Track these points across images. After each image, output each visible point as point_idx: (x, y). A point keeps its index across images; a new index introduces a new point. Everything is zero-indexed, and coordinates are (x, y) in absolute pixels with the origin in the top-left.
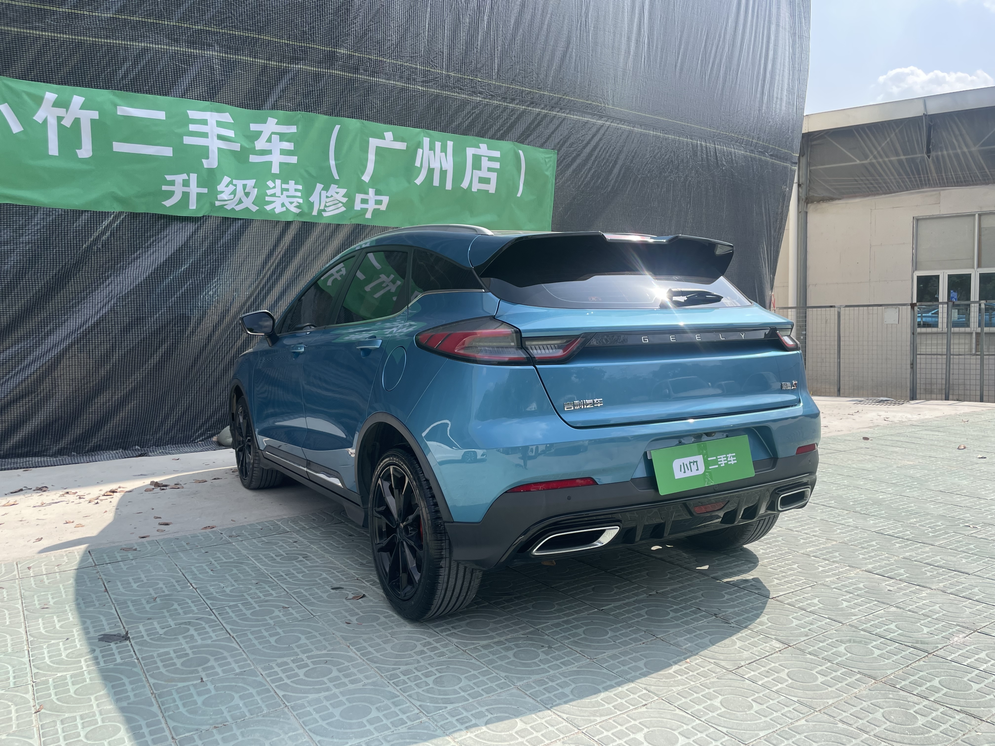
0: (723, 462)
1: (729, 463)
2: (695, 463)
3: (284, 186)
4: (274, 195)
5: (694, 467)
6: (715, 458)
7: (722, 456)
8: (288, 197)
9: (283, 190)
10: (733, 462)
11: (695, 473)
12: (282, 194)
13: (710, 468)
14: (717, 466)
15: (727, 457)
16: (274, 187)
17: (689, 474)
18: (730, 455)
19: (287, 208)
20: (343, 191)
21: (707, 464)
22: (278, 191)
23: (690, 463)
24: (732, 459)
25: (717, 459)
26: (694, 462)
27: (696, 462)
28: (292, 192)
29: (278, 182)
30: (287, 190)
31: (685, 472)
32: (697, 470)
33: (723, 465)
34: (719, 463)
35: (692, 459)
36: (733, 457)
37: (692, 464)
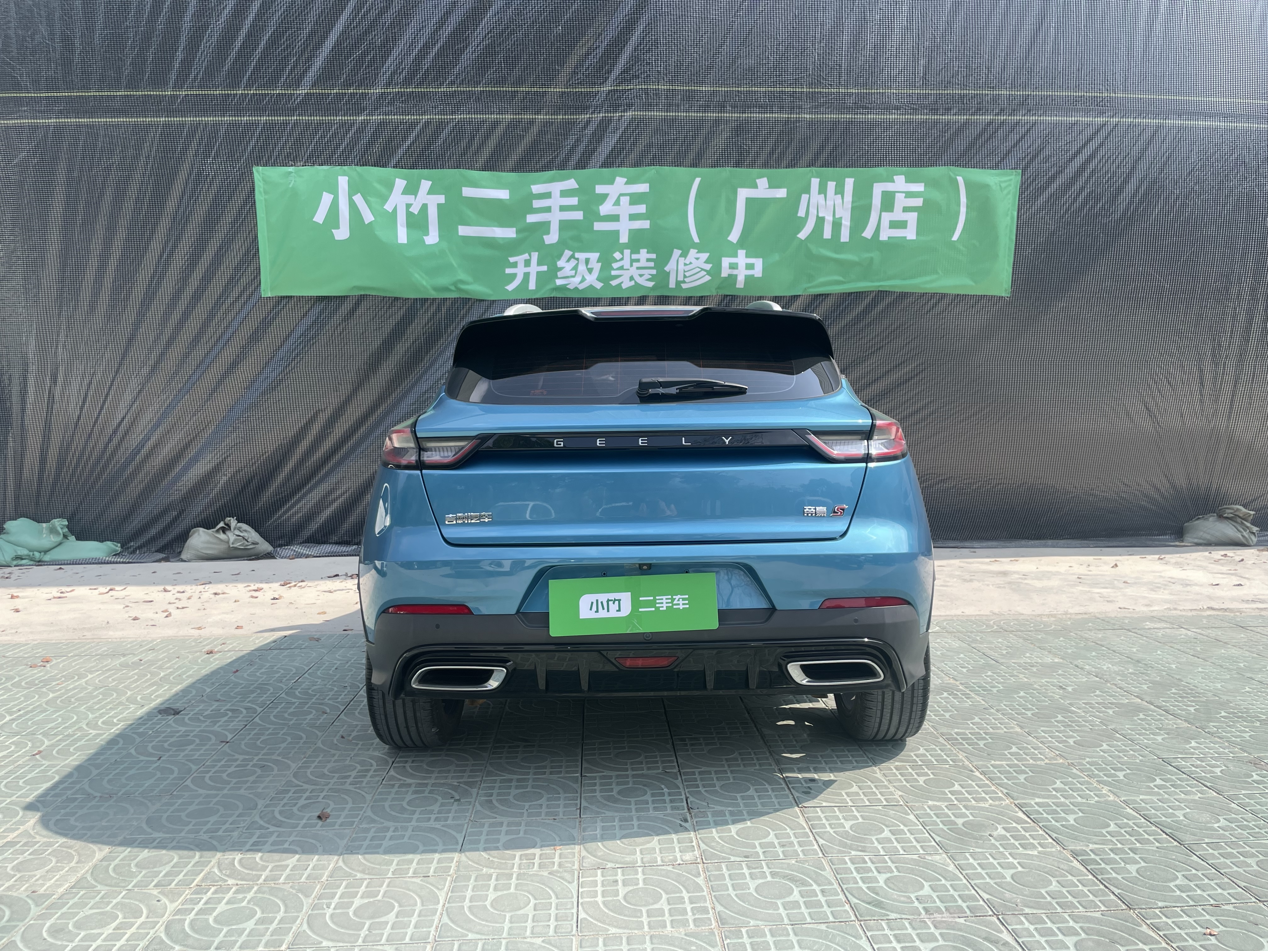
0: (665, 605)
1: (675, 607)
2: (617, 602)
3: (634, 256)
4: (621, 268)
5: (614, 607)
6: (652, 598)
7: (664, 597)
8: (638, 268)
9: (632, 261)
10: (681, 607)
11: (613, 613)
12: (631, 266)
13: (640, 610)
14: (653, 609)
15: (673, 600)
16: (622, 259)
17: (603, 614)
18: (679, 596)
19: (635, 282)
20: (705, 256)
21: (636, 604)
22: (626, 263)
23: (608, 601)
24: (681, 602)
25: (655, 599)
26: (615, 600)
27: (619, 600)
28: (643, 263)
29: (627, 252)
30: (638, 261)
31: (597, 611)
32: (619, 610)
33: (665, 608)
34: (657, 605)
35: (612, 596)
36: (684, 599)
37: (611, 603)
